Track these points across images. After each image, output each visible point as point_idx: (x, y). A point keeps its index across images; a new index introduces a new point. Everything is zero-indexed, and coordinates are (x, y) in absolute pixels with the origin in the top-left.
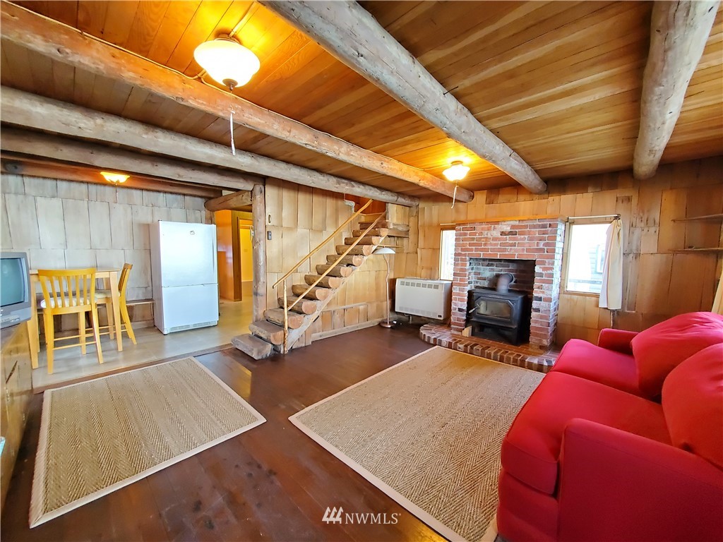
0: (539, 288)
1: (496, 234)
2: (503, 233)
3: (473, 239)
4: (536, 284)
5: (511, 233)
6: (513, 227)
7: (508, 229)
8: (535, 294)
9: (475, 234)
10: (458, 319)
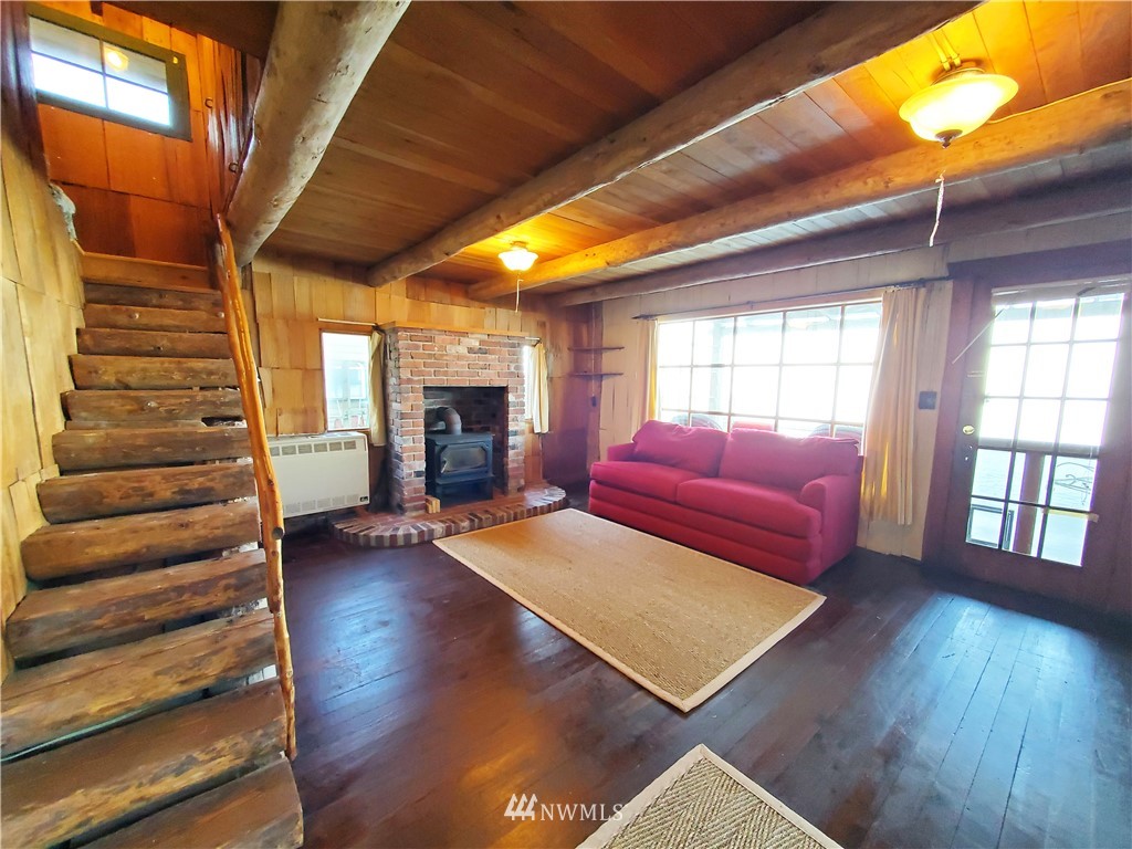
0: (513, 420)
1: (462, 350)
2: (471, 350)
3: (430, 356)
4: (511, 416)
5: (480, 351)
6: (482, 342)
7: (476, 344)
8: (510, 429)
9: (432, 348)
10: (416, 491)
